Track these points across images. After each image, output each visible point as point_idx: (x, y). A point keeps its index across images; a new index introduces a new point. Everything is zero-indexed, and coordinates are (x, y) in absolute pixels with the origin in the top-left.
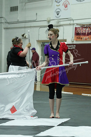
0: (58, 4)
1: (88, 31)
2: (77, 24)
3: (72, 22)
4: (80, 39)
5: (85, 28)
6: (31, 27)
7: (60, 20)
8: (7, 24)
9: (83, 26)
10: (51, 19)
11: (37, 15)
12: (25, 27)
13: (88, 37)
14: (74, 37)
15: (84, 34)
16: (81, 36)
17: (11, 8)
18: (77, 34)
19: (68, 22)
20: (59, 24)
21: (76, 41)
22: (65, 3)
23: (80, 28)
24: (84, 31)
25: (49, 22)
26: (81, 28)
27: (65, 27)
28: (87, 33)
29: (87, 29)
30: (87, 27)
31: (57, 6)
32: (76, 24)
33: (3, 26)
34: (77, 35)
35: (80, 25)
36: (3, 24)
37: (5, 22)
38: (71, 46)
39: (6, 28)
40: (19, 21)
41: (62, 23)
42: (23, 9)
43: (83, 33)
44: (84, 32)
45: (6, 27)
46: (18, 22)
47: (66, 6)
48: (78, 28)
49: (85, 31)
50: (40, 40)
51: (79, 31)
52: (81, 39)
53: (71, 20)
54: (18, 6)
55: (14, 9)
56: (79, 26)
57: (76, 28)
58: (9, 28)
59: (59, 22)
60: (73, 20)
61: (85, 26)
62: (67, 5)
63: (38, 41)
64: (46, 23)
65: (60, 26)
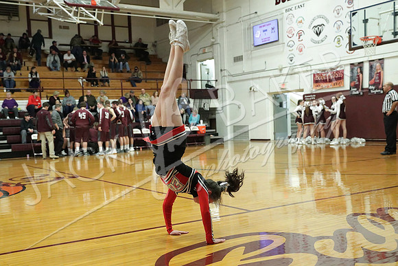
0: (291, 49)
2: (316, 70)
3: (309, 68)
4: (321, 87)
6: (259, 78)
7: (294, 67)
8: (231, 77)
10: (283, 67)
11: (265, 63)
12: (252, 79)
13: (330, 84)
14: (312, 85)
15: (325, 81)
16: (322, 84)
17: (234, 58)
18: (316, 82)
19: (305, 69)
20: (293, 72)
21: (316, 89)
22: (300, 47)
25: (281, 70)
27: (301, 74)
28: (328, 80)
31: (290, 51)
32: (314, 70)
33: (227, 79)
35: (320, 70)
36: (226, 77)
37: (229, 75)
38: (310, 96)
40: (245, 72)
41: (296, 70)
42: (248, 58)
43: (323, 80)
44: (325, 78)
45: (229, 81)
46: (244, 74)
47: (301, 51)
48: (317, 74)
50: (271, 91)
53: (307, 66)
54: (242, 56)
55: (238, 59)
56: (318, 72)
57: (314, 75)
59: (293, 69)
60: (311, 66)
62: (301, 49)
63: (269, 94)
64: (277, 72)
65: (295, 74)
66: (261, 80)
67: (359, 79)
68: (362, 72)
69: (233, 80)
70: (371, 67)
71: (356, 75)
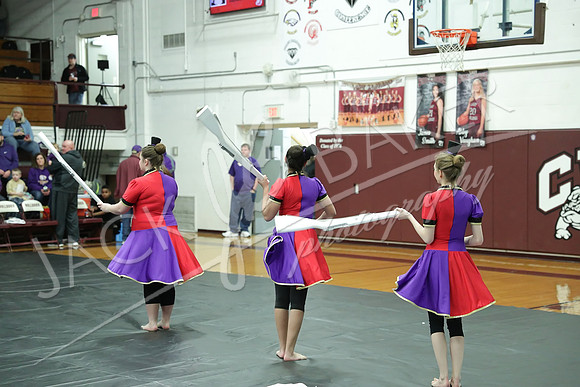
1: (375, 100)
2: (345, 83)
3: (330, 77)
4: (355, 122)
5: (367, 92)
6: (220, 89)
7: (298, 71)
8: (157, 82)
9: (361, 89)
10: (275, 69)
11: (235, 56)
12: (205, 90)
13: (374, 116)
14: (337, 116)
15: (364, 109)
16: (357, 115)
17: (165, 36)
19: (321, 78)
20: (295, 83)
21: (344, 126)
22: (311, 26)
23: (352, 92)
24: (362, 100)
25: (269, 76)
26: (355, 93)
27: (312, 89)
28: (370, 107)
29: (372, 96)
30: (370, 91)
31: (289, 33)
32: (340, 83)
33: (146, 86)
34: (345, 111)
35: (353, 84)
36: (144, 80)
37: (151, 77)
38: (331, 141)
39: (154, 93)
40: (188, 73)
41: (303, 79)
42: (197, 41)
43: (360, 107)
44: (364, 103)
45: (153, 89)
46: (185, 76)
47: (314, 36)
48: (348, 92)
49: (368, 100)
50: (245, 122)
51: (350, 101)
52: (357, 121)
53: (327, 71)
54: (183, 34)
55: (174, 41)
56: (350, 89)
57: (341, 93)
58: (162, 92)
59: (295, 76)
60: (334, 72)
61: (366, 88)
62: (315, 32)
63: (242, 127)
64: (260, 80)
65: (299, 87)
66: (225, 94)
67: (436, 111)
68: (442, 95)
69: (162, 88)
70: (461, 87)
71: (429, 100)
